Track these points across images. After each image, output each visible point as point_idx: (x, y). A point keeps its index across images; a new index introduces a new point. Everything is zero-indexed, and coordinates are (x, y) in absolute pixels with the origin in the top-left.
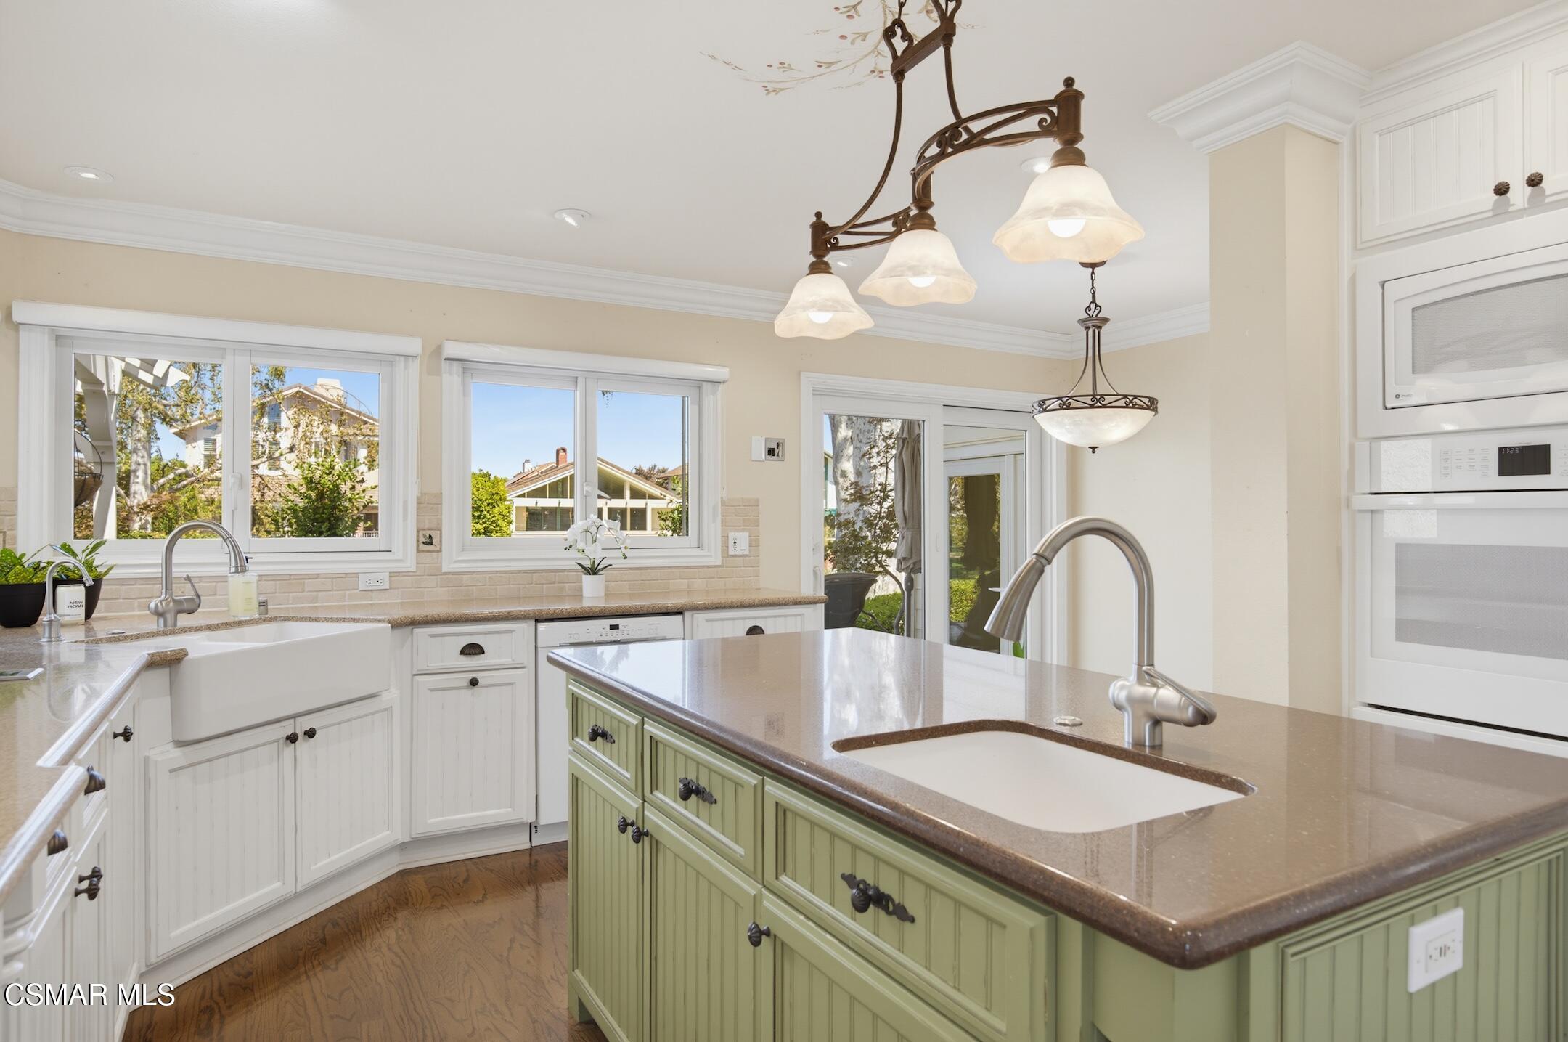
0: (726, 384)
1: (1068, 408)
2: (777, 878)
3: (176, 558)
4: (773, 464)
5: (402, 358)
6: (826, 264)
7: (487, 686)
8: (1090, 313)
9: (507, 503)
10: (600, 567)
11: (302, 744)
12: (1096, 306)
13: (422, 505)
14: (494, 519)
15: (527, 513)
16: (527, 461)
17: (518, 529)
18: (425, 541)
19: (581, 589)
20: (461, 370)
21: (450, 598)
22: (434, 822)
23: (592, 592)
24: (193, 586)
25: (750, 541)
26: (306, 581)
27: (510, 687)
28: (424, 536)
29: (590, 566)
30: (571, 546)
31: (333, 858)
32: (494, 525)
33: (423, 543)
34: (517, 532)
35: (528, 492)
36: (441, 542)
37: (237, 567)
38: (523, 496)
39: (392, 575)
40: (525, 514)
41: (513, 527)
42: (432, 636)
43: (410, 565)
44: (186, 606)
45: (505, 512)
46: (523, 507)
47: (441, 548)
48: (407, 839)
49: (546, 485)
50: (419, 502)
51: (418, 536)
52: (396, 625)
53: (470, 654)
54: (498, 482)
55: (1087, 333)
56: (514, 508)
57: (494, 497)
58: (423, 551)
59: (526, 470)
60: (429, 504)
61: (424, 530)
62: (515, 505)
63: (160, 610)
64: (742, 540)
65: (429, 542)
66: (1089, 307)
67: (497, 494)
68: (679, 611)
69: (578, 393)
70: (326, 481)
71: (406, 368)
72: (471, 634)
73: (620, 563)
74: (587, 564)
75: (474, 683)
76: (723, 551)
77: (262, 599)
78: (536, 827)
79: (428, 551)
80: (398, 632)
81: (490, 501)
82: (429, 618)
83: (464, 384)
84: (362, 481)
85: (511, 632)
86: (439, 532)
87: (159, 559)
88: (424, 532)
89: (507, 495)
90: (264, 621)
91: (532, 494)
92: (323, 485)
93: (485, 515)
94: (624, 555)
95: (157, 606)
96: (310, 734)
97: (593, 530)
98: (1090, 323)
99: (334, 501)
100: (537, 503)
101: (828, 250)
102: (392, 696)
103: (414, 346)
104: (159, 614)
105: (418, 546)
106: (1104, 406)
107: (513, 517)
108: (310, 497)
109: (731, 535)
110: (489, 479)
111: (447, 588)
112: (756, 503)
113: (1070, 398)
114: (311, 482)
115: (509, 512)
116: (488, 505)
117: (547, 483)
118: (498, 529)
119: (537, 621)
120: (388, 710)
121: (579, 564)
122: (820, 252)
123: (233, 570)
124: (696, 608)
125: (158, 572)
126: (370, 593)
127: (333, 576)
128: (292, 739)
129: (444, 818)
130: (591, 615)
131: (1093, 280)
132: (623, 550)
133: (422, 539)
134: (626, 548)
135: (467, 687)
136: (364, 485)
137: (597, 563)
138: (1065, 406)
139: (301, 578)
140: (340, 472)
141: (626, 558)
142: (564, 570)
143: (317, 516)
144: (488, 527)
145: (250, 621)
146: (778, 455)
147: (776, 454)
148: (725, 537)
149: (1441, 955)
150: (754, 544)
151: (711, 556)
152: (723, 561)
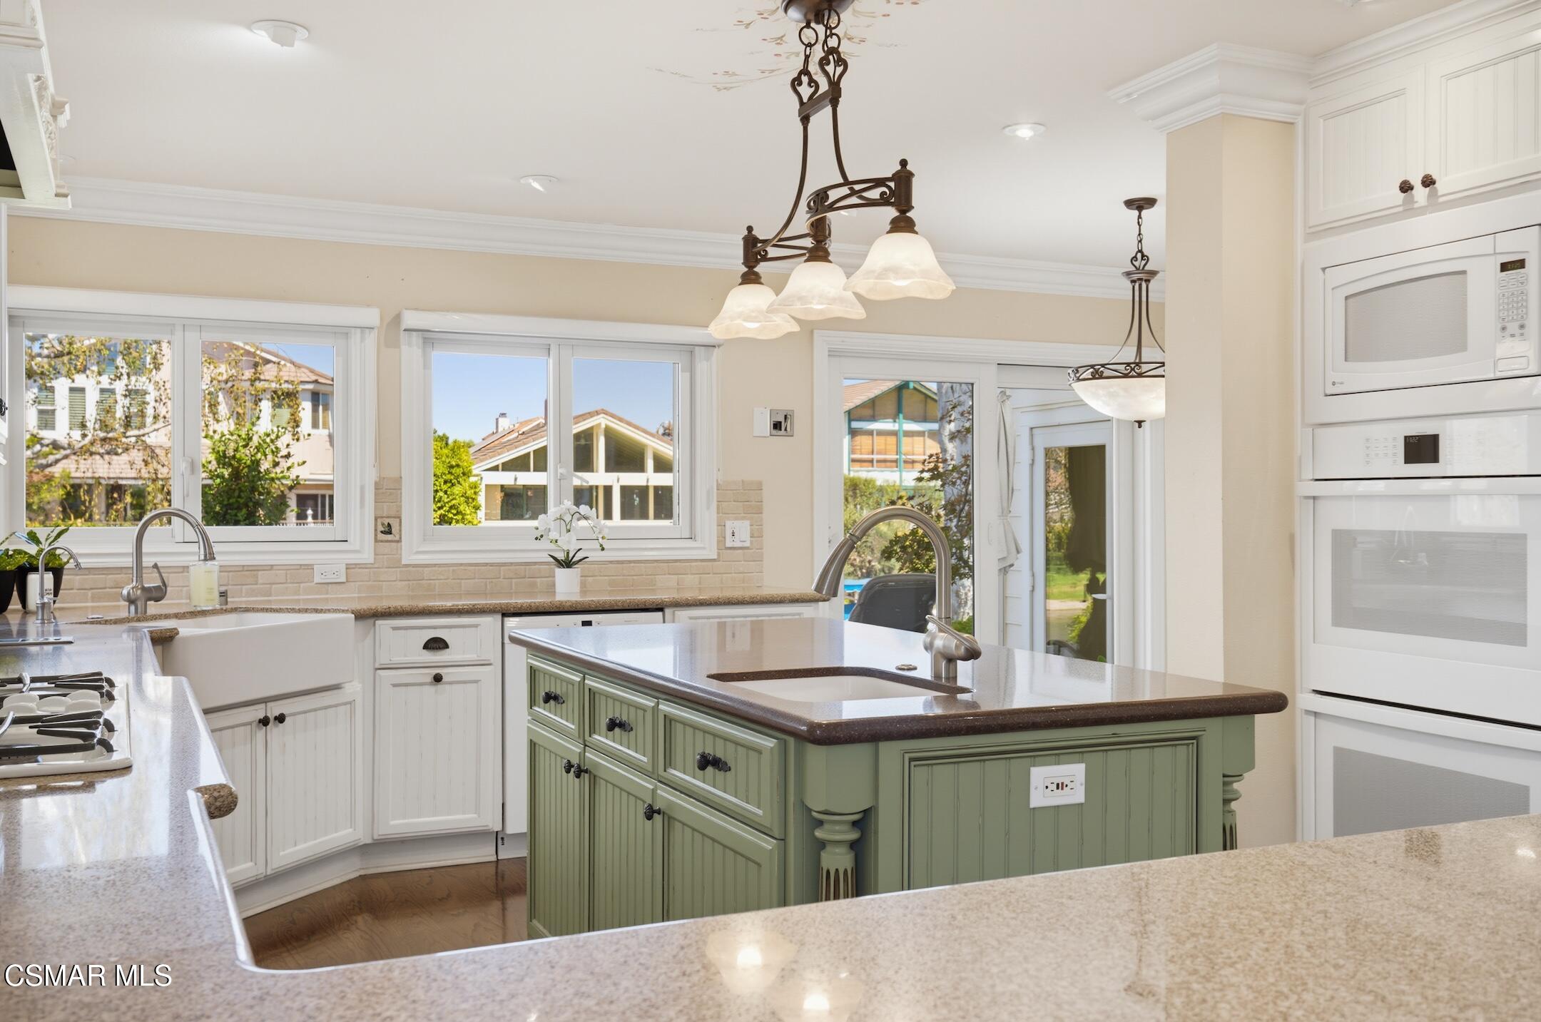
0: (721, 348)
1: (1101, 377)
2: (665, 771)
3: (146, 548)
4: (780, 441)
5: (359, 330)
6: (757, 274)
7: (451, 683)
8: (1137, 264)
9: (472, 479)
10: (574, 560)
11: (274, 730)
12: (1143, 256)
13: (381, 491)
14: (454, 502)
15: (502, 494)
16: (503, 415)
17: (488, 517)
18: (383, 529)
19: (554, 585)
20: (421, 341)
21: (410, 593)
22: (397, 824)
23: (567, 586)
24: (161, 576)
25: (752, 530)
26: (260, 573)
27: (475, 684)
28: (383, 524)
29: (563, 558)
30: (542, 536)
31: (300, 847)
32: (454, 511)
33: (382, 532)
34: (486, 520)
35: (503, 464)
36: (400, 531)
37: (205, 556)
38: (495, 469)
39: (348, 567)
40: (499, 496)
41: (481, 514)
42: (394, 629)
43: (367, 556)
44: (154, 594)
45: (470, 493)
46: (496, 485)
47: (400, 538)
48: (369, 841)
49: (529, 453)
50: (377, 486)
51: (376, 525)
52: (360, 616)
53: (433, 649)
54: (459, 448)
55: (1134, 287)
56: (483, 487)
57: (453, 471)
58: (382, 541)
59: (500, 429)
60: (387, 490)
61: (382, 517)
62: (484, 483)
63: (133, 597)
64: (741, 531)
65: (388, 530)
66: (1135, 257)
67: (458, 466)
68: (659, 606)
69: (551, 361)
70: (243, 456)
71: (362, 339)
72: (435, 628)
73: (595, 556)
74: (561, 556)
75: (438, 679)
76: (718, 542)
77: (223, 589)
78: (502, 839)
79: (388, 541)
80: (361, 624)
81: (449, 477)
82: (392, 609)
83: (425, 354)
84: (288, 456)
85: (476, 626)
86: (398, 520)
87: (130, 548)
88: (382, 520)
89: (473, 467)
90: (225, 610)
91: (508, 466)
92: (239, 461)
93: (441, 497)
94: (601, 545)
95: (129, 593)
96: (281, 719)
97: (568, 518)
98: (1135, 277)
99: (253, 481)
100: (516, 479)
101: (758, 262)
102: (354, 689)
103: (371, 316)
104: (131, 601)
105: (376, 535)
106: (1140, 375)
107: (481, 499)
108: (222, 477)
109: (729, 524)
110: (447, 444)
111: (407, 582)
112: (759, 486)
113: (1103, 366)
114: (225, 456)
115: (475, 493)
116: (446, 482)
117: (531, 450)
118: (459, 517)
119: (504, 615)
120: (351, 703)
121: (552, 556)
122: (752, 264)
123: (202, 557)
124: (677, 605)
125: (129, 561)
126: (326, 586)
127: (288, 568)
128: (264, 722)
129: (406, 821)
130: (561, 610)
131: (1140, 226)
132: (600, 540)
133: (381, 528)
134: (603, 538)
135: (431, 684)
136: (290, 461)
137: (571, 556)
138: (1097, 375)
139: (254, 570)
140: (260, 444)
141: (603, 549)
142: (535, 563)
143: (231, 501)
144: (445, 515)
145: (212, 610)
146: (786, 430)
147: (783, 428)
148: (722, 525)
149: (1058, 788)
150: (757, 535)
151: (705, 548)
152: (719, 554)
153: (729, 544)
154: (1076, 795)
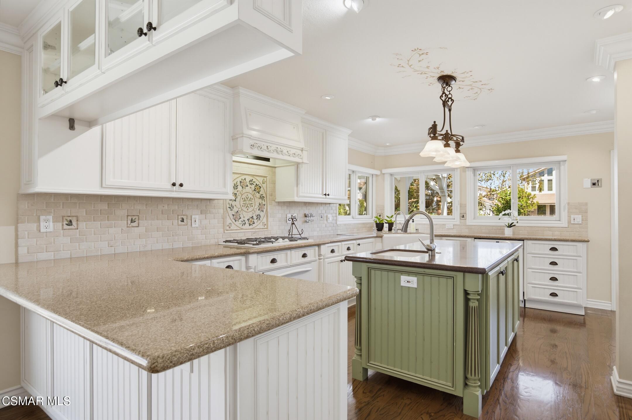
4: (595, 189)
10: (511, 225)
13: (461, 207)
23: (508, 233)
25: (582, 218)
28: (462, 215)
29: (508, 225)
39: (454, 225)
43: (458, 222)
47: (466, 218)
51: (460, 215)
60: (463, 206)
64: (578, 218)
65: (463, 217)
76: (568, 222)
79: (463, 219)
86: (466, 214)
88: (462, 214)
105: (460, 218)
109: (572, 216)
112: (586, 204)
119: (475, 238)
126: (449, 229)
127: (440, 225)
133: (461, 216)
146: (598, 185)
148: (569, 217)
149: (408, 282)
150: (585, 219)
151: (564, 223)
152: (568, 226)
153: (572, 222)
154: (415, 285)
